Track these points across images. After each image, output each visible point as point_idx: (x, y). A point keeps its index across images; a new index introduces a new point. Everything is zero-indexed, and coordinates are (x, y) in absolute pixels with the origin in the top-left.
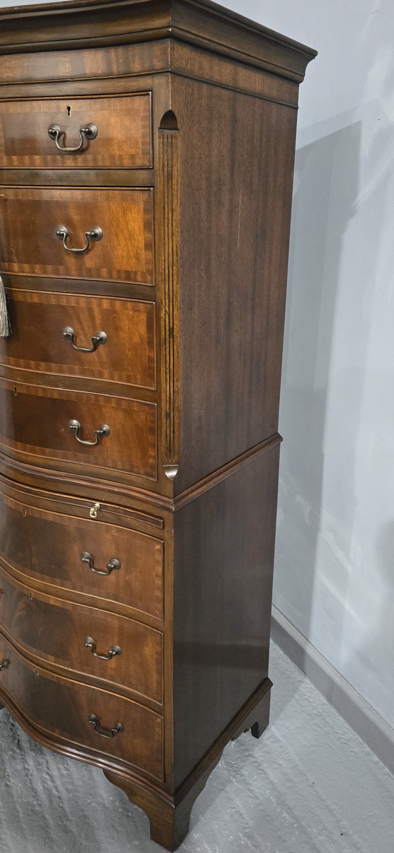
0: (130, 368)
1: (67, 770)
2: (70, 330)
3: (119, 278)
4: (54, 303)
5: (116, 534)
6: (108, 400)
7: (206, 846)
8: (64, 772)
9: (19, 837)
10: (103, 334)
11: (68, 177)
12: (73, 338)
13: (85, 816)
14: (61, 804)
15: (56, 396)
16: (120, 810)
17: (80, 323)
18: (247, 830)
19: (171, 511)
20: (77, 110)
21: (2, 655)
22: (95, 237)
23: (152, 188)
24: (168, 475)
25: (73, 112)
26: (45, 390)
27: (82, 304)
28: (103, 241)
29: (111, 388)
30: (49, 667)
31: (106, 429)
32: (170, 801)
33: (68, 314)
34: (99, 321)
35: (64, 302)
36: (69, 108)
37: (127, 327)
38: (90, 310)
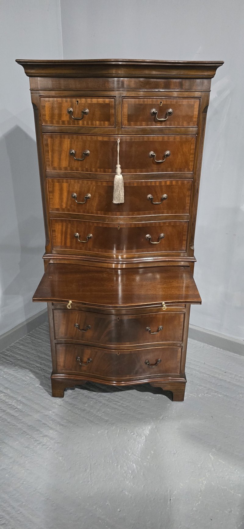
0: (177, 208)
2: (150, 196)
3: (176, 171)
4: (144, 185)
6: (165, 223)
7: (191, 395)
8: (120, 398)
9: (127, 424)
10: (165, 196)
12: (151, 199)
14: (131, 408)
15: (140, 226)
16: (153, 399)
17: (156, 192)
18: (198, 385)
19: (194, 262)
20: (165, 103)
21: (88, 357)
22: (167, 155)
23: (197, 135)
24: (192, 248)
25: (162, 104)
26: (135, 224)
27: (158, 184)
28: (170, 157)
29: (167, 218)
30: (126, 348)
31: (162, 235)
32: (184, 380)
33: (150, 189)
34: (164, 190)
35: (149, 184)
36: (161, 102)
37: (177, 191)
38: (161, 186)
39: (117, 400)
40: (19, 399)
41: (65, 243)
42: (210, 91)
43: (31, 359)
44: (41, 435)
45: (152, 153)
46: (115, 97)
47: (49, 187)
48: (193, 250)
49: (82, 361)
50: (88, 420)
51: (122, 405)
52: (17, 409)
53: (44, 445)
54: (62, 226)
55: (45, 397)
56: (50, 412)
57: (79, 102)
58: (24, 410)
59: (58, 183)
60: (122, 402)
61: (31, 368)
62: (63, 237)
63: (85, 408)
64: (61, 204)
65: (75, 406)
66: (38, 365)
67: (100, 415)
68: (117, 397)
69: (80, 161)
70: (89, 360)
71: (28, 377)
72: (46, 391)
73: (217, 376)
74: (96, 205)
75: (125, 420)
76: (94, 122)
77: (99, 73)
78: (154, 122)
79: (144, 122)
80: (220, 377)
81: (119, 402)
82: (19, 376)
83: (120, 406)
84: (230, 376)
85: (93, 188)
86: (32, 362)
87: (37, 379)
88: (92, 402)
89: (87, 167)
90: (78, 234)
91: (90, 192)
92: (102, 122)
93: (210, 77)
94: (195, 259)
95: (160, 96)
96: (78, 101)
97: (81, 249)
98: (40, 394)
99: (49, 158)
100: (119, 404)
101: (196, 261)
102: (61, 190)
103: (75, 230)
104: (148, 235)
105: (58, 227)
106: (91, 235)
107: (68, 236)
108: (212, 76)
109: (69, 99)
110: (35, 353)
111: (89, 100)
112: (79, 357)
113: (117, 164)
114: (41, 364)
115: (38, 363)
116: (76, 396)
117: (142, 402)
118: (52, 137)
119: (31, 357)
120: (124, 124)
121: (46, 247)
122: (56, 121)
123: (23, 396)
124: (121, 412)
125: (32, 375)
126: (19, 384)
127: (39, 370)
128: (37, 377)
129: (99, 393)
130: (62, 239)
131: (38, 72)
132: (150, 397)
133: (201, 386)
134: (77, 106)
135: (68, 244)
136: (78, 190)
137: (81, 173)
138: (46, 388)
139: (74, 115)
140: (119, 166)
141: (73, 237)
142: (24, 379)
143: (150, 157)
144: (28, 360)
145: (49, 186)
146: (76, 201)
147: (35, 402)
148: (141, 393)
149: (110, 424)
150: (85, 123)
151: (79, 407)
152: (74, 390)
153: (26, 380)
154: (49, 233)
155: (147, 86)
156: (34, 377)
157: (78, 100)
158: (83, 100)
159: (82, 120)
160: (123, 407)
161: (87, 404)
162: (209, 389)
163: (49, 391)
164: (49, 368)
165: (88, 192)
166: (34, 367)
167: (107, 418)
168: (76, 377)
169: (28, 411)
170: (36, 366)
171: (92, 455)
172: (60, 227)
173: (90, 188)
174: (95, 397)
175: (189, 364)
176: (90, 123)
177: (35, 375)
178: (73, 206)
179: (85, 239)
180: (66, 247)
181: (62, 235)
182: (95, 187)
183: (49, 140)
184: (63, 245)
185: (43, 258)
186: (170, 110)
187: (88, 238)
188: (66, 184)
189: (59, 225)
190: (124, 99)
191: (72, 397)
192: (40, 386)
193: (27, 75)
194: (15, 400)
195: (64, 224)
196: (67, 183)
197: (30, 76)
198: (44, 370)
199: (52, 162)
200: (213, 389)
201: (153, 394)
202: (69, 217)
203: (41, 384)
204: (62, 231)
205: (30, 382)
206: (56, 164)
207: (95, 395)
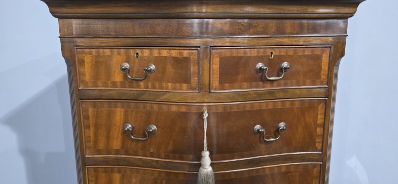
4: (247, 176)
20: (277, 54)
22: (282, 130)
23: (327, 99)
25: (274, 56)
27: (267, 172)
28: (287, 132)
33: (256, 181)
34: (277, 180)
36: (272, 53)
37: (298, 180)
38: (272, 175)
42: (347, 36)
45: (258, 127)
46: (199, 47)
47: (90, 180)
57: (140, 54)
59: (104, 174)
69: (141, 141)
76: (164, 85)
77: (171, 11)
78: (261, 83)
79: (245, 83)
89: (152, 151)
92: (178, 85)
93: (345, 17)
95: (269, 44)
96: (137, 54)
99: (90, 137)
108: (350, 15)
109: (123, 51)
111: (156, 52)
113: (203, 150)
118: (94, 106)
120: (214, 88)
122: (103, 82)
131: (72, 12)
134: (137, 60)
137: (143, 160)
139: (131, 73)
140: (206, 154)
143: (255, 134)
145: (90, 178)
150: (150, 85)
155: (251, 31)
157: (138, 51)
158: (146, 52)
159: (144, 81)
176: (157, 84)
182: (164, 181)
183: (91, 110)
186: (285, 64)
188: (118, 175)
190: (214, 51)
193: (54, 16)
196: (119, 173)
197: (60, 18)
199: (96, 142)
206: (101, 145)
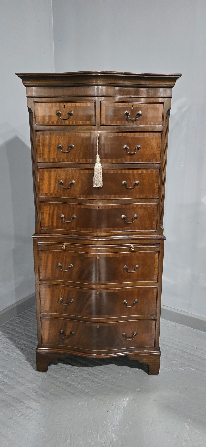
0: (147, 192)
1: (100, 371)
2: (124, 182)
3: (146, 161)
4: (119, 173)
5: (139, 255)
6: (137, 205)
7: (166, 368)
8: (100, 372)
9: (106, 396)
10: (137, 182)
11: (121, 128)
12: (125, 185)
13: (121, 379)
14: (110, 381)
15: (117, 207)
16: (131, 372)
17: (129, 179)
18: (172, 359)
19: (163, 240)
20: (135, 106)
21: (70, 330)
22: (138, 148)
23: (162, 132)
24: (161, 227)
25: (133, 107)
26: (112, 206)
27: (131, 172)
28: (141, 150)
29: (139, 201)
30: (105, 321)
31: (136, 216)
32: (159, 353)
33: (125, 176)
34: (136, 177)
35: (124, 172)
36: (132, 106)
37: (147, 178)
38: (133, 174)
39: (97, 373)
40: (6, 373)
41: (52, 224)
42: (172, 97)
43: (19, 337)
44: (25, 407)
45: (125, 146)
46: (95, 101)
47: (40, 175)
48: (163, 229)
49: (64, 334)
50: (69, 392)
51: (102, 378)
52: (3, 382)
53: (26, 416)
54: (50, 209)
55: (30, 371)
56: (34, 385)
57: (66, 106)
58: (9, 383)
59: (47, 172)
60: (101, 375)
61: (19, 345)
62: (51, 218)
63: (67, 381)
64: (49, 190)
65: (58, 380)
66: (25, 343)
67: (81, 388)
68: (96, 371)
69: (66, 153)
70: (71, 333)
71: (15, 353)
72: (31, 366)
73: (189, 351)
74: (79, 190)
75: (104, 392)
76: (78, 122)
77: (82, 82)
78: (127, 122)
79: (119, 121)
80: (192, 352)
81: (99, 376)
82: (7, 352)
83: (99, 379)
84: (201, 352)
85: (76, 175)
86: (19, 340)
87: (23, 355)
88: (73, 376)
89: (71, 158)
90: (63, 215)
91: (74, 179)
92: (85, 121)
93: (171, 87)
94: (165, 237)
95: (131, 101)
96: (65, 106)
97: (65, 228)
98: (26, 368)
99: (40, 151)
100: (99, 377)
101: (165, 239)
102: (50, 178)
103: (61, 212)
104: (123, 216)
105: (46, 210)
106: (75, 216)
107: (55, 217)
108: (172, 86)
109: (57, 104)
110: (23, 332)
111: (74, 104)
112: (62, 331)
113: (97, 154)
114: (27, 342)
115: (25, 341)
116: (59, 370)
117: (120, 375)
118: (43, 134)
119: (19, 335)
120: (102, 123)
121: (35, 227)
122: (47, 121)
123: (10, 370)
124: (100, 384)
125: (19, 352)
126: (7, 359)
127: (26, 347)
128: (24, 353)
129: (81, 368)
130: (49, 220)
131: (33, 83)
132: (128, 371)
133: (175, 361)
134: (64, 110)
135: (55, 224)
136: (64, 177)
137: (67, 164)
138: (31, 363)
139: (61, 116)
140: (98, 156)
141: (60, 218)
142: (11, 355)
143: (124, 150)
144: (16, 339)
145: (40, 174)
146: (62, 187)
147: (21, 375)
148: (119, 367)
149: (90, 396)
150: (71, 122)
151: (62, 381)
152: (58, 365)
153: (13, 356)
154: (39, 215)
155: (121, 93)
156: (21, 353)
157: (65, 104)
158: (70, 104)
159: (68, 120)
160: (103, 380)
161: (69, 377)
162: (182, 363)
163: (34, 365)
164: (34, 345)
165: (72, 179)
166: (21, 345)
167: (88, 391)
168: (59, 350)
169: (13, 384)
170: (23, 343)
171: (72, 426)
172: (48, 209)
173: (74, 175)
174: (76, 371)
175: (164, 341)
176: (74, 122)
177: (21, 351)
178: (59, 191)
179: (70, 220)
180: (53, 227)
181: (49, 217)
182: (78, 175)
183: (41, 137)
184: (50, 225)
185: (32, 237)
186: (140, 112)
187: (72, 218)
188: (54, 172)
189: (47, 207)
190: (102, 103)
191: (55, 371)
192: (26, 361)
193: (24, 86)
194: (2, 374)
195: (52, 207)
197: (26, 86)
198: (30, 346)
199: (43, 154)
200: (186, 363)
201: (130, 368)
202: (56, 201)
203: (26, 360)
204: (50, 213)
205: (16, 358)
206: (46, 156)
207: (77, 369)
